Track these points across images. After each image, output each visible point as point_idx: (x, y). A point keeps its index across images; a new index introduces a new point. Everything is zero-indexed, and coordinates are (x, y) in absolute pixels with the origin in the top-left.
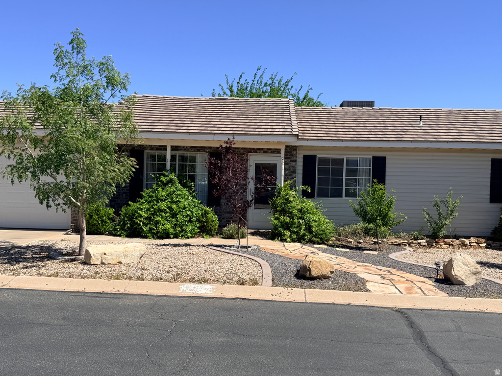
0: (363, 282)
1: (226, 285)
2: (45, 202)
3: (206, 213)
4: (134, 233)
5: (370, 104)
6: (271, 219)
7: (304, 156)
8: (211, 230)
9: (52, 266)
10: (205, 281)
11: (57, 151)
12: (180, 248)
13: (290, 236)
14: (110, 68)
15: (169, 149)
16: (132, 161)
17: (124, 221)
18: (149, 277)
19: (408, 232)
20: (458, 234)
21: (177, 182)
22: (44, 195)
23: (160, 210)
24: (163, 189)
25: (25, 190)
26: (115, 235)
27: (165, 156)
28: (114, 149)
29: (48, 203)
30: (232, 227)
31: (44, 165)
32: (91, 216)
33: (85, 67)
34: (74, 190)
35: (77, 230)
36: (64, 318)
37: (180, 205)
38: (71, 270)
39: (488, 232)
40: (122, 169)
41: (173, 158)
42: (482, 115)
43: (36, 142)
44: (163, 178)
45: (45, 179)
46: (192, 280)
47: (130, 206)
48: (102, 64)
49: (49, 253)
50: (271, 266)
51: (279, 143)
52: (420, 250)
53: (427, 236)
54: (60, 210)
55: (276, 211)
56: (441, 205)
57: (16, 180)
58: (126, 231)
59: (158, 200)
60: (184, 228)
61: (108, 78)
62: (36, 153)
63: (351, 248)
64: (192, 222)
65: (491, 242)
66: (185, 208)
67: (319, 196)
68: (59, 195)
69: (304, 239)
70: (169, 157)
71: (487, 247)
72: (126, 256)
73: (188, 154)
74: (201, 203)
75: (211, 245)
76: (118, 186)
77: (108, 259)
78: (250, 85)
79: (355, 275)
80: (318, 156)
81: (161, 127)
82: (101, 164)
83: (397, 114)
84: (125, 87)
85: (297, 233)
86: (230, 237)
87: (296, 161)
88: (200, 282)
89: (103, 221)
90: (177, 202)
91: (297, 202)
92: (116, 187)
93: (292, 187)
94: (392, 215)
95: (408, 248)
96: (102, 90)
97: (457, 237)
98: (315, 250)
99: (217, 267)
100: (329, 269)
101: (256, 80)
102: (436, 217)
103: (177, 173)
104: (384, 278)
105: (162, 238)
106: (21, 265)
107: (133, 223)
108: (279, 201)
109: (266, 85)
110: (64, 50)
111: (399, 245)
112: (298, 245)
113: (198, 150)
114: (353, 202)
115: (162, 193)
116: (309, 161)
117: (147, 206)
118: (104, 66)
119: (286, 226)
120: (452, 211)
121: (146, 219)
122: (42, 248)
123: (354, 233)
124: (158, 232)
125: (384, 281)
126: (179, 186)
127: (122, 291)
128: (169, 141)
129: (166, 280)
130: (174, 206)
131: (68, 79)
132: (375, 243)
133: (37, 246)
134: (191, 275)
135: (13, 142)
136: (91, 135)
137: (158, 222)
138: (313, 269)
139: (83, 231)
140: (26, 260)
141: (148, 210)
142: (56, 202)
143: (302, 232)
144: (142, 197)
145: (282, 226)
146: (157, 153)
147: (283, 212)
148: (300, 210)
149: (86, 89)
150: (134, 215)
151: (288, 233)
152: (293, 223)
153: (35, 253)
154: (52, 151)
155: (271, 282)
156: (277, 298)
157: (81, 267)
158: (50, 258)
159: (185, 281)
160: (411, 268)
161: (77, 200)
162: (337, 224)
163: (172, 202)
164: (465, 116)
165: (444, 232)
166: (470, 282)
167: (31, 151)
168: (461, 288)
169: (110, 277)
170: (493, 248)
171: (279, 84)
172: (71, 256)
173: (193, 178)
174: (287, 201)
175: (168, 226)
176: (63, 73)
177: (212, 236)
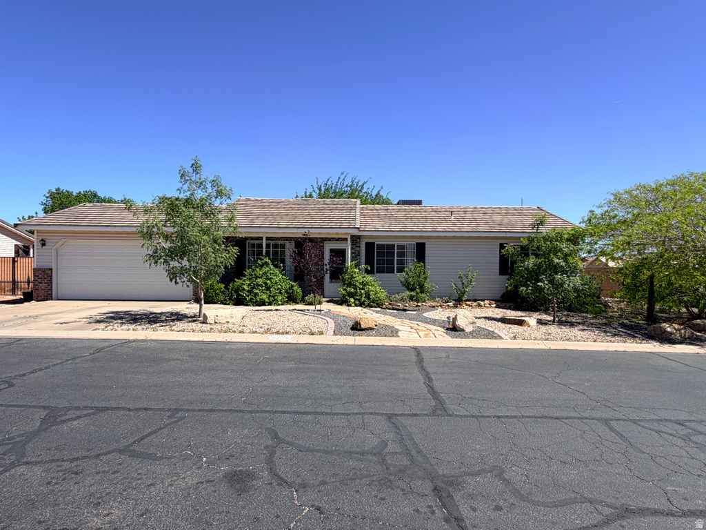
0: (397, 331)
1: (301, 335)
2: (174, 280)
3: (292, 286)
4: (239, 302)
5: (419, 202)
6: (341, 290)
7: (366, 243)
8: (296, 299)
9: (180, 325)
10: (287, 333)
11: (182, 244)
12: (272, 312)
13: (354, 302)
14: (219, 183)
15: (264, 239)
16: (235, 250)
17: (232, 293)
18: (248, 331)
19: (441, 297)
20: (477, 298)
21: (270, 263)
22: (173, 275)
23: (258, 285)
24: (260, 269)
25: (160, 272)
26: (225, 304)
27: (262, 245)
28: (223, 242)
29: (176, 281)
30: (310, 297)
31: (172, 254)
32: (207, 290)
33: (201, 183)
34: (194, 271)
35: (197, 301)
36: (190, 356)
37: (273, 281)
38: (194, 327)
39: (498, 297)
40: (228, 256)
41: (268, 246)
42: (497, 210)
43: (167, 237)
44: (259, 262)
45: (174, 264)
46: (277, 333)
47: (235, 282)
48: (213, 181)
49: (178, 317)
50: (335, 323)
51: (346, 234)
52: (448, 310)
53: (455, 300)
54: (185, 286)
55: (344, 284)
56: (464, 277)
57: (153, 265)
58: (233, 300)
59: (257, 277)
60: (276, 297)
61: (218, 192)
62: (167, 245)
63: (398, 310)
64: (282, 294)
65: (499, 303)
66: (276, 283)
67: (377, 272)
68: (184, 275)
69: (364, 304)
70: (264, 246)
71: (496, 307)
72: (232, 317)
73: (279, 242)
74: (289, 279)
75: (295, 310)
76: (226, 268)
77: (220, 320)
78: (334, 186)
79: (393, 327)
80: (376, 243)
81: (257, 223)
82: (213, 253)
83: (436, 211)
84: (229, 198)
85: (359, 300)
86: (311, 304)
87: (360, 247)
88: (283, 333)
89: (216, 294)
90: (270, 279)
91: (359, 277)
92: (224, 268)
93: (356, 266)
94: (427, 285)
95: (440, 309)
96: (213, 199)
97: (475, 301)
98: (371, 312)
99: (296, 324)
100: (374, 323)
101: (340, 182)
102: (460, 286)
103: (271, 257)
104: (412, 328)
105: (259, 305)
106: (158, 325)
107: (238, 295)
108: (347, 277)
109: (347, 186)
110: (186, 170)
111: (434, 307)
112: (360, 308)
113: (287, 240)
114: (401, 276)
115: (259, 272)
116: (370, 246)
117: (248, 282)
118: (214, 183)
119: (352, 295)
120: (471, 281)
121: (248, 291)
122: (172, 314)
123: (402, 300)
124: (257, 301)
125: (412, 330)
126: (272, 267)
127: (229, 340)
128: (264, 233)
129: (259, 333)
130: (268, 282)
131: (189, 193)
132: (417, 306)
133: (168, 312)
134: (277, 329)
135: (151, 238)
136: (206, 232)
137: (257, 294)
138: (362, 323)
139: (201, 300)
140: (162, 321)
141: (249, 285)
142: (182, 280)
143: (363, 299)
144: (244, 276)
145: (349, 295)
146: (256, 242)
147: (349, 285)
148: (362, 283)
149: (201, 200)
150: (239, 289)
151: (352, 300)
152: (356, 293)
153: (167, 317)
154: (179, 244)
155: (333, 333)
156: (335, 343)
157: (200, 325)
158: (178, 320)
159: (273, 333)
160: (434, 322)
161: (197, 278)
162: (390, 293)
163: (267, 279)
164: (484, 212)
165: (465, 297)
166: (469, 329)
167: (163, 244)
168: (462, 333)
169: (220, 332)
170: (500, 308)
171: (357, 185)
172: (193, 318)
173: (283, 261)
174: (352, 277)
175: (264, 297)
176: (185, 187)
177: (298, 303)
